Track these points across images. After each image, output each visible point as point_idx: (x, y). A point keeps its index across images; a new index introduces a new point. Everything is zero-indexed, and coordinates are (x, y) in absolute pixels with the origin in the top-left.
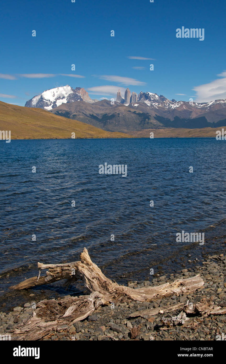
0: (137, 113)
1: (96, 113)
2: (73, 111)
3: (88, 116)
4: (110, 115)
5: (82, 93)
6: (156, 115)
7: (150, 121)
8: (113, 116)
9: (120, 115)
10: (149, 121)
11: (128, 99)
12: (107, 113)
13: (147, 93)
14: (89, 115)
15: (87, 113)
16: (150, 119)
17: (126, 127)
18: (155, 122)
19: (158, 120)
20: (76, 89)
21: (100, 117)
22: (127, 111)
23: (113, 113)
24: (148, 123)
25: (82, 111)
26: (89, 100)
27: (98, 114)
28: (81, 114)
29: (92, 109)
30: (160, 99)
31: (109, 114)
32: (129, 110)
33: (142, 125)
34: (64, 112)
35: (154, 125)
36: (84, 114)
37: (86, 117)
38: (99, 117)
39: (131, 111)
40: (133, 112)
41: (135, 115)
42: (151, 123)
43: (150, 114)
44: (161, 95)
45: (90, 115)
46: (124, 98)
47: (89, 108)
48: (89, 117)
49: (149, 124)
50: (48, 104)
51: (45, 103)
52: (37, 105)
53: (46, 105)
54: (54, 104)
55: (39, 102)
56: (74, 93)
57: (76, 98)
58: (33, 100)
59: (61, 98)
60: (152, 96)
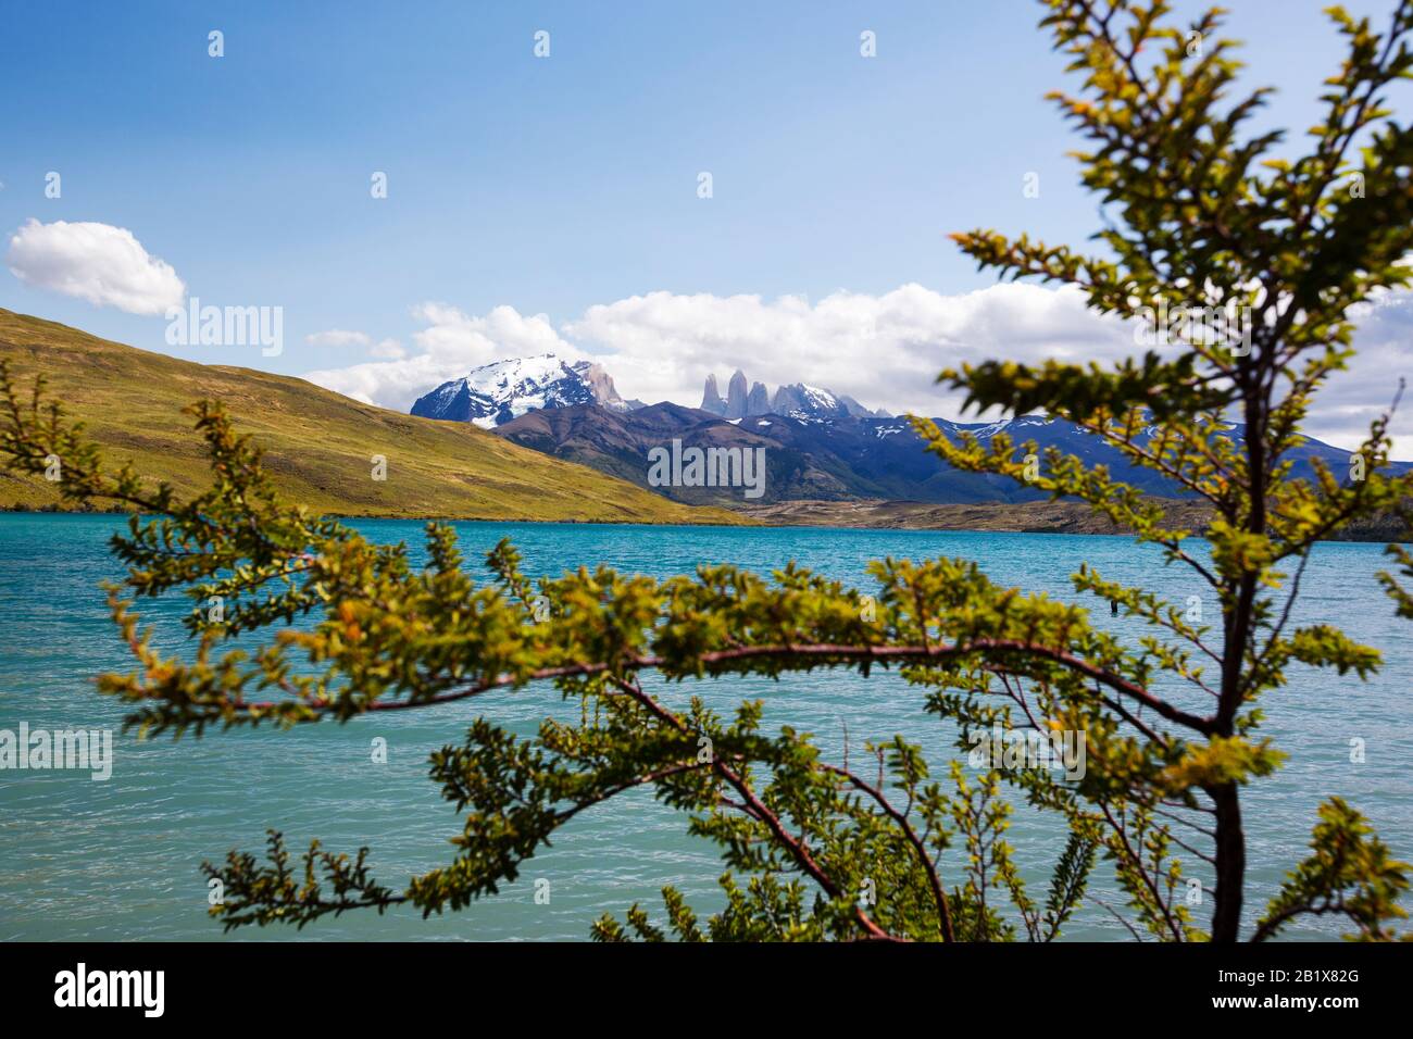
2: (563, 436)
3: (611, 453)
5: (593, 381)
7: (806, 476)
14: (614, 448)
16: (808, 468)
18: (823, 479)
22: (735, 441)
24: (801, 481)
26: (616, 402)
29: (623, 430)
32: (743, 438)
34: (536, 434)
35: (821, 488)
37: (607, 456)
39: (748, 442)
42: (810, 481)
46: (725, 400)
47: (615, 426)
48: (614, 454)
49: (804, 484)
50: (483, 411)
51: (476, 405)
52: (450, 412)
53: (477, 412)
54: (504, 410)
55: (456, 402)
56: (570, 379)
57: (575, 395)
58: (438, 395)
59: (527, 394)
60: (815, 397)
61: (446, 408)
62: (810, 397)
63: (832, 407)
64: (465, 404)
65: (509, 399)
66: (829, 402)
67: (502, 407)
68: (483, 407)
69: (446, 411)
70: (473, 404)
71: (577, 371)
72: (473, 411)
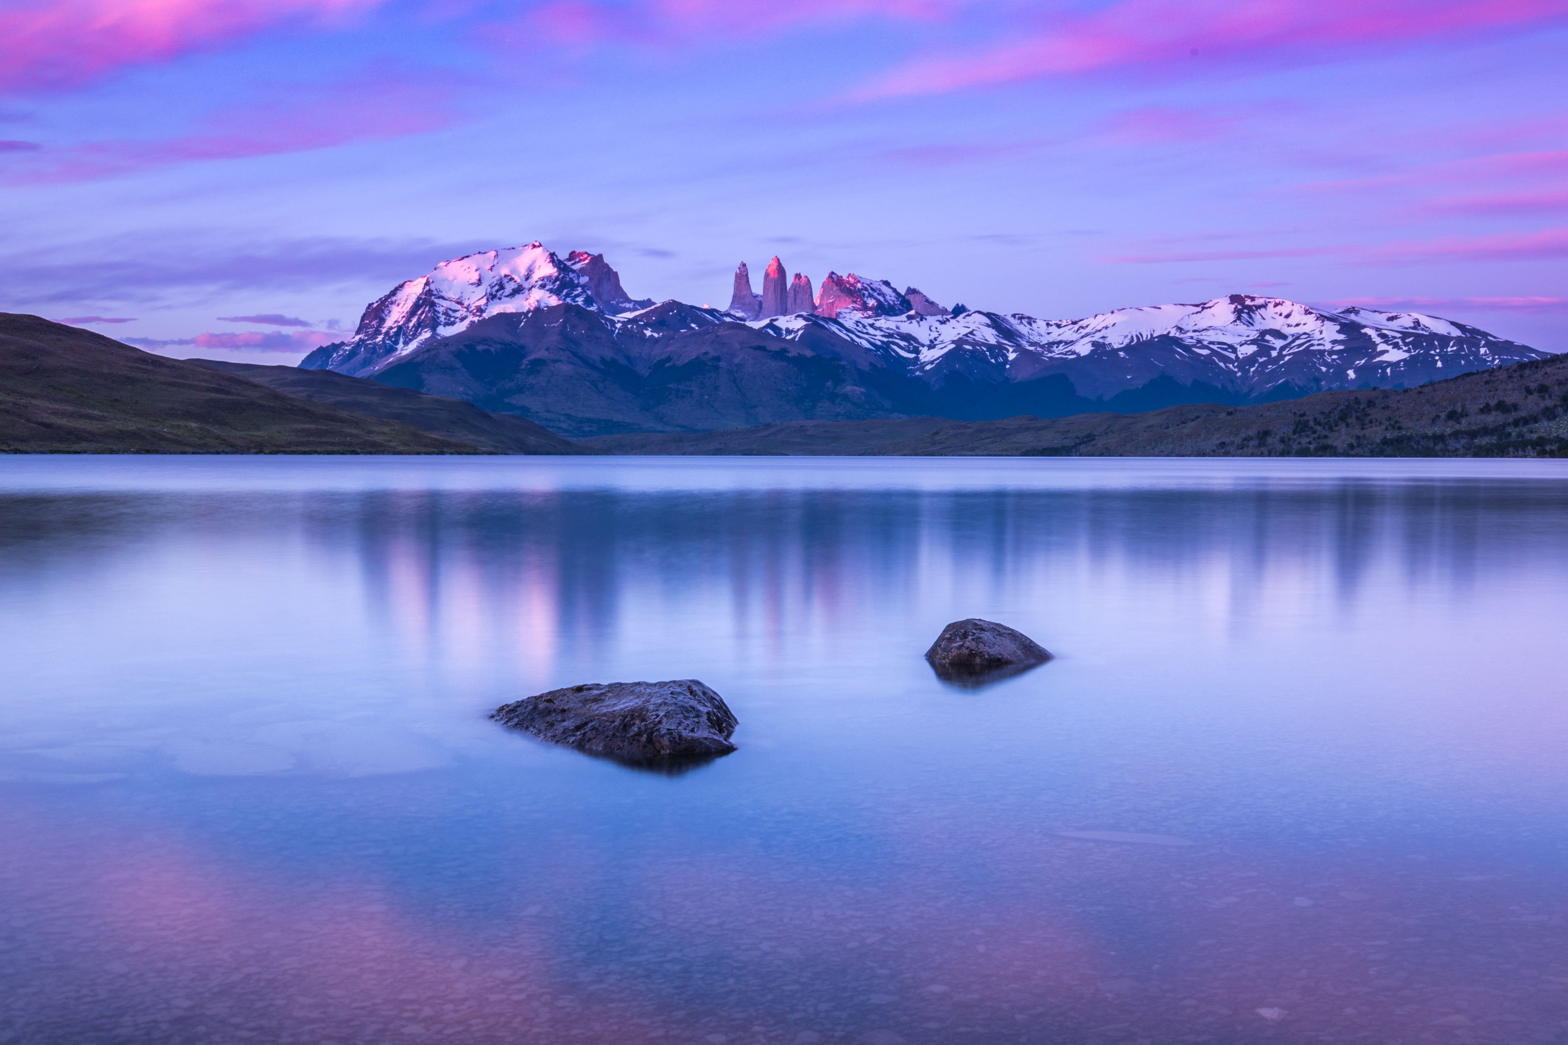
0: (790, 355)
1: (628, 355)
2: (533, 346)
3: (591, 367)
5: (593, 276)
6: (871, 363)
7: (839, 391)
9: (723, 364)
10: (838, 388)
12: (673, 356)
14: (597, 359)
15: (591, 355)
19: (874, 387)
20: (568, 260)
21: (641, 371)
22: (751, 348)
23: (695, 355)
24: (832, 397)
25: (575, 346)
27: (635, 357)
28: (565, 358)
31: (679, 358)
32: (761, 344)
33: (807, 404)
35: (858, 405)
36: (579, 357)
37: (585, 371)
39: (768, 349)
40: (776, 352)
41: (784, 364)
43: (843, 363)
45: (603, 361)
48: (595, 368)
50: (451, 317)
51: (441, 309)
52: (409, 320)
53: (442, 318)
54: (477, 316)
55: (416, 307)
56: (559, 274)
57: (567, 295)
58: (394, 299)
59: (506, 294)
60: (870, 291)
61: (404, 314)
62: (864, 291)
63: (892, 303)
64: (427, 309)
65: (484, 301)
66: (888, 298)
67: (475, 311)
68: (450, 312)
69: (404, 319)
70: (437, 309)
71: (573, 264)
72: (438, 318)
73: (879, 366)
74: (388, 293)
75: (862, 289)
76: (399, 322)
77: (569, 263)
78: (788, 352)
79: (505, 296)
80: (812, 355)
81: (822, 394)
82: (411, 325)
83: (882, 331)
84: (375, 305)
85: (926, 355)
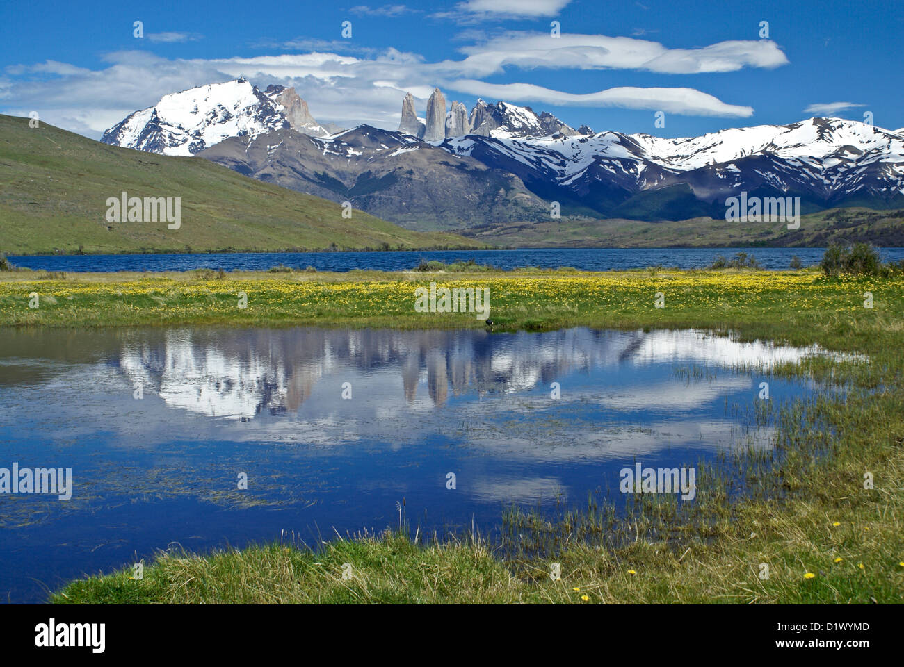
0: (468, 168)
1: (335, 169)
2: (260, 163)
3: (308, 179)
4: (384, 174)
5: (287, 105)
7: (511, 197)
8: (392, 179)
9: (416, 177)
10: (510, 195)
11: (437, 123)
12: (373, 171)
13: (500, 106)
14: (313, 174)
15: (306, 170)
16: (513, 189)
17: (435, 215)
18: (528, 199)
19: (537, 194)
20: (266, 92)
21: (348, 183)
22: (437, 163)
23: (392, 169)
24: (506, 202)
25: (292, 163)
26: (311, 126)
27: (343, 172)
28: (287, 173)
30: (541, 126)
31: (378, 172)
32: (444, 160)
33: (487, 209)
34: (233, 164)
35: (526, 209)
36: (297, 172)
37: (305, 183)
38: (345, 183)
39: (451, 164)
40: (457, 167)
41: (465, 175)
42: (516, 203)
43: (512, 175)
44: (543, 113)
45: (316, 174)
46: (424, 121)
47: (313, 152)
48: (312, 181)
49: (509, 205)
50: (174, 139)
51: (167, 134)
52: (139, 143)
53: (168, 141)
54: (196, 138)
55: (146, 132)
56: (263, 104)
57: (269, 121)
58: (126, 125)
59: (220, 120)
60: (516, 115)
61: (136, 138)
62: (512, 116)
63: (534, 125)
64: (155, 133)
65: (202, 126)
66: (530, 121)
67: (195, 135)
68: (174, 136)
69: (136, 142)
70: (163, 133)
71: (270, 95)
72: (165, 140)
73: (536, 177)
74: (122, 121)
75: (510, 114)
76: (132, 144)
77: (267, 95)
78: (466, 166)
79: (218, 122)
80: (486, 169)
81: (496, 199)
82: (142, 146)
83: (534, 148)
84: (111, 131)
85: (571, 168)
